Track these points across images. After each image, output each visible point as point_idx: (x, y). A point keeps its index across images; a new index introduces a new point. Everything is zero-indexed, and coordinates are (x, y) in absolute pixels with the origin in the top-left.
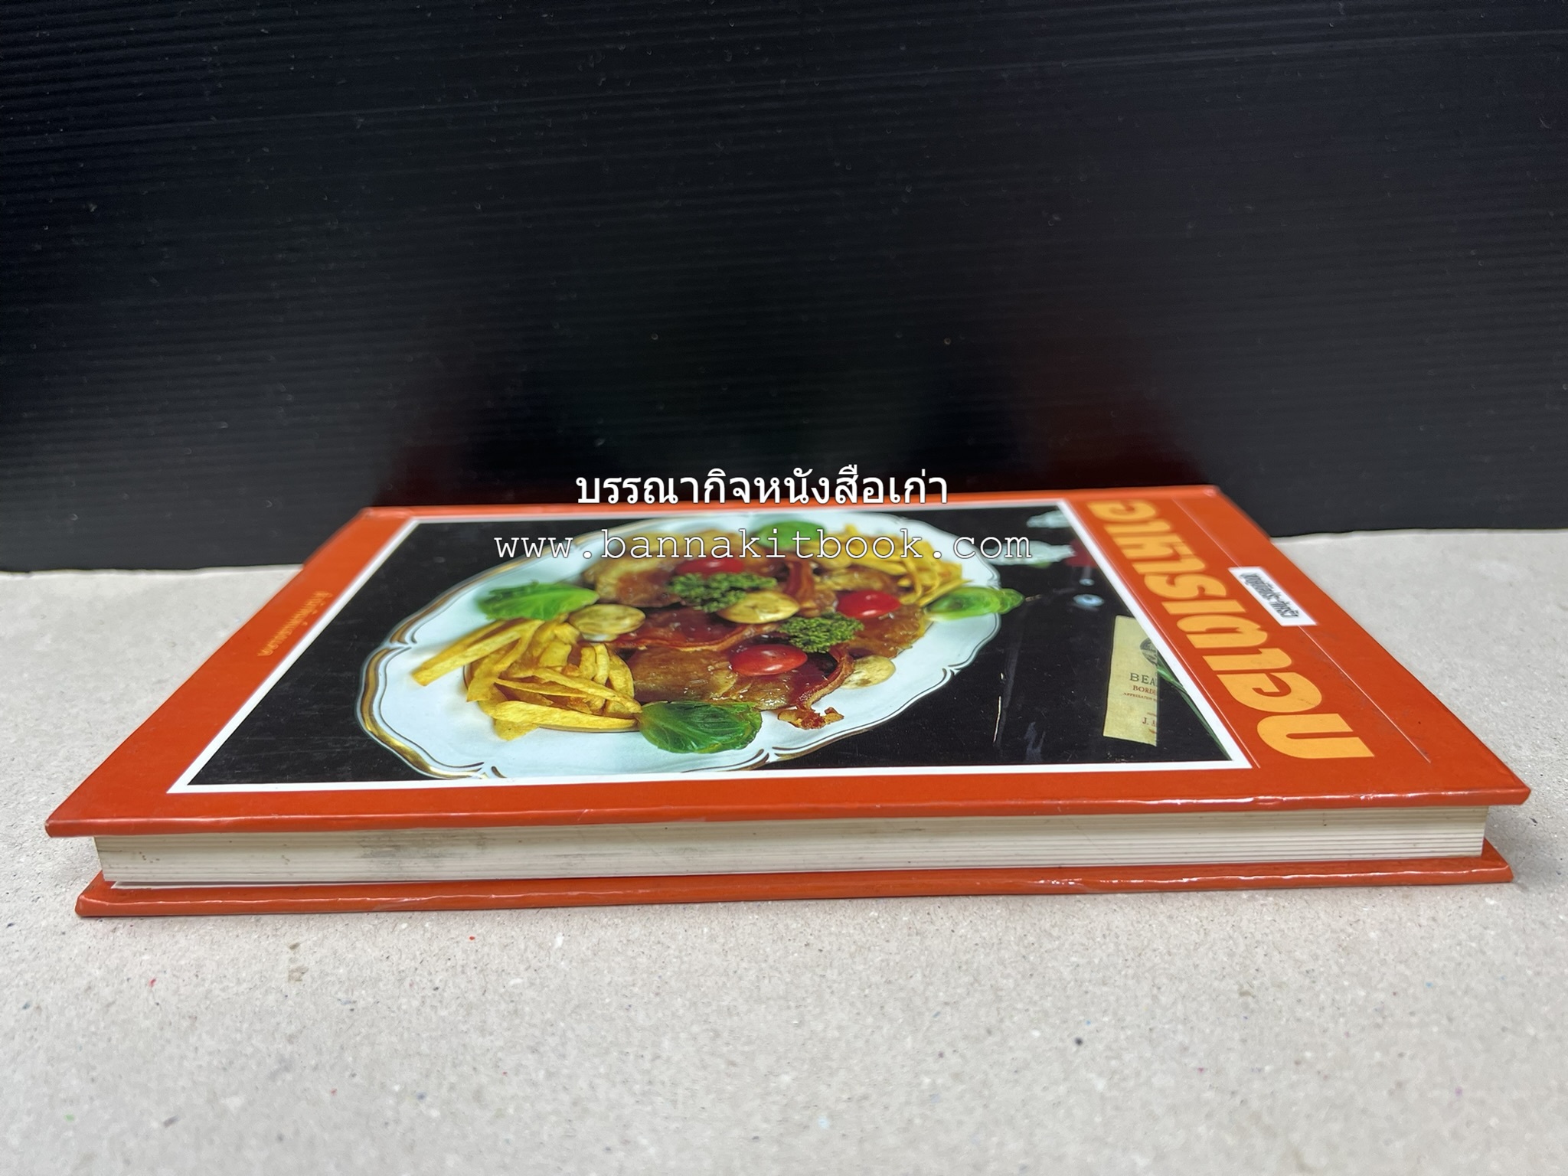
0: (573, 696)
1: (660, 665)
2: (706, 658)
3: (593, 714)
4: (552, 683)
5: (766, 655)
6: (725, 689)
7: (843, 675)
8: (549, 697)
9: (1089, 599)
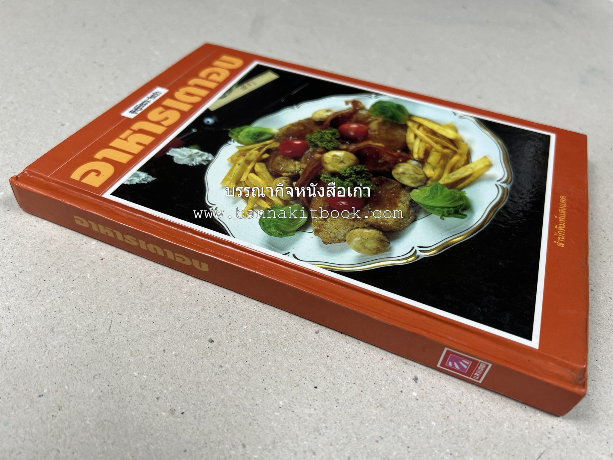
0: (429, 135)
1: (394, 140)
2: (376, 138)
3: (423, 125)
4: (437, 143)
5: (353, 133)
6: (375, 122)
7: (332, 116)
8: (438, 137)
9: (208, 122)
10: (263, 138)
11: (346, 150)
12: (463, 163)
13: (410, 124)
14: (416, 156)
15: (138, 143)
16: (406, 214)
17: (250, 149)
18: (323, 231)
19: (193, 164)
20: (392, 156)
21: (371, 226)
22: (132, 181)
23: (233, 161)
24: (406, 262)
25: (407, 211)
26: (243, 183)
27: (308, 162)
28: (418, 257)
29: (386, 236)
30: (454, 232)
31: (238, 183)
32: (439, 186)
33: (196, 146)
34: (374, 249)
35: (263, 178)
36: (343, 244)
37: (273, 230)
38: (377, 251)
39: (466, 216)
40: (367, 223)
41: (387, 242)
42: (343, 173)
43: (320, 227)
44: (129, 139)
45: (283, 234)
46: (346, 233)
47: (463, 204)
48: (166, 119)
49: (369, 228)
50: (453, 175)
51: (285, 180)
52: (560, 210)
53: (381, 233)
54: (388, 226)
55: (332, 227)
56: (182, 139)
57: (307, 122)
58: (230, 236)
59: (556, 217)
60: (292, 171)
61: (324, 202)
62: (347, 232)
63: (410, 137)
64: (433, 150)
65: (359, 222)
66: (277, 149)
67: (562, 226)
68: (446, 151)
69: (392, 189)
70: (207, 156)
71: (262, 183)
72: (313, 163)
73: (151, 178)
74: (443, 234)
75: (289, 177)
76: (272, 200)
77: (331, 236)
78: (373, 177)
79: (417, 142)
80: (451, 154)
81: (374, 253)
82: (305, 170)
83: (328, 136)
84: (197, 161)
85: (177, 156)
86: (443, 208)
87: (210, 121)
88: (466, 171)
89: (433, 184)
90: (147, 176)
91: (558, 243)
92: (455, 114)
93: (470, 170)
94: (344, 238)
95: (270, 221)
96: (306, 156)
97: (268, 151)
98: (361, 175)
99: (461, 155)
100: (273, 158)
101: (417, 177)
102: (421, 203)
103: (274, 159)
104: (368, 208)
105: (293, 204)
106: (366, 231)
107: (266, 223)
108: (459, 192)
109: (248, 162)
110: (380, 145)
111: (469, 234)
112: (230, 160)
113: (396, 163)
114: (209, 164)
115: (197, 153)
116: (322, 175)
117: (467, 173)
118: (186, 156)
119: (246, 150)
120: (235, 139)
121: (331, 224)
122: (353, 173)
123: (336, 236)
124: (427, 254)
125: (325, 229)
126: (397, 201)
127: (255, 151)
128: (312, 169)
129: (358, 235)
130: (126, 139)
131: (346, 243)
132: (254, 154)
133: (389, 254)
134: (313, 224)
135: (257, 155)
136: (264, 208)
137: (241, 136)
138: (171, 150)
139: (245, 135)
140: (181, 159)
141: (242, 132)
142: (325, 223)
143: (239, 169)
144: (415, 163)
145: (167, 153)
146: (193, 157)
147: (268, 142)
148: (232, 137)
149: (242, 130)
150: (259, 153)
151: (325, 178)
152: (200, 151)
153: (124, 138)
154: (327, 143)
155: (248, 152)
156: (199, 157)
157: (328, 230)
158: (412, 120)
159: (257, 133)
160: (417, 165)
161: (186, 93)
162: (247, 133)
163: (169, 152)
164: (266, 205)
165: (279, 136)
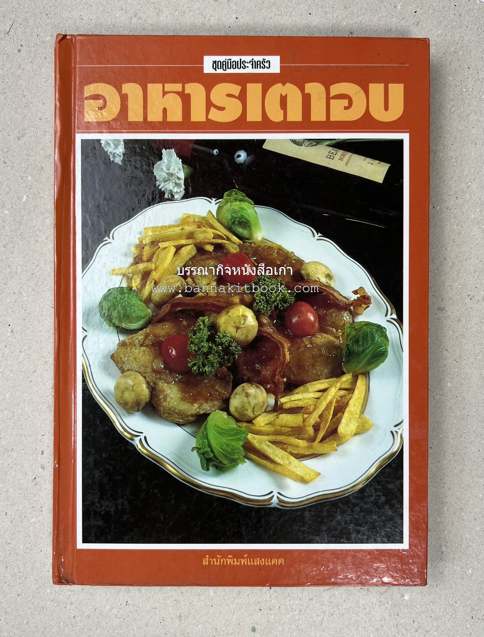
0: (334, 404)
1: (305, 369)
2: (299, 348)
3: (352, 394)
4: (321, 416)
5: (296, 321)
6: (331, 338)
7: (320, 285)
8: (335, 414)
9: (239, 156)
10: (240, 230)
11: (261, 324)
12: (295, 452)
13: (347, 377)
14: (283, 400)
15: (165, 111)
16: (185, 415)
17: (212, 227)
18: (127, 348)
19: (159, 185)
20: (274, 375)
21: (153, 389)
22: (107, 146)
23: (185, 221)
24: (121, 432)
25: (190, 414)
26: (156, 248)
27: (221, 295)
28: (133, 440)
29: (145, 406)
30: (179, 463)
31: (154, 243)
32: (243, 435)
33: (189, 170)
34: (125, 400)
35: (173, 263)
36: (119, 372)
37: (107, 305)
38: (124, 403)
39: (208, 470)
40: (155, 383)
41: (138, 409)
42: (218, 336)
43: (129, 344)
44: (167, 96)
45: (106, 316)
46: (133, 369)
47: (225, 464)
48: (222, 109)
49: (150, 388)
50: (268, 446)
51: (182, 285)
52: (258, 559)
53: (148, 400)
54: (160, 403)
55: (135, 355)
56: (194, 150)
57: (293, 261)
58: (82, 273)
59: (245, 556)
61: (166, 334)
62: (135, 370)
63: (318, 385)
64: (306, 416)
65: (153, 377)
66: (228, 253)
67: (234, 562)
68: (311, 431)
69: (217, 391)
70: (179, 191)
71: (165, 265)
72: (221, 300)
73: (120, 159)
74: (172, 454)
76: (145, 286)
77: (123, 359)
78: (228, 368)
79: (312, 395)
80: (306, 436)
81: (119, 402)
82: (207, 296)
83: (278, 296)
84: (167, 186)
85: (164, 162)
86: (210, 446)
87: (242, 156)
88: (282, 458)
89: (243, 429)
90: (121, 154)
91: (207, 559)
93: (287, 462)
94: (126, 371)
95: (116, 298)
97: (219, 247)
98: (224, 355)
99: (310, 447)
100: (209, 256)
101: (247, 410)
102: (208, 424)
103: (208, 259)
104: (177, 377)
105: (149, 308)
106: (145, 386)
107: (112, 296)
108: (241, 457)
109: (191, 236)
110: (288, 357)
111: (183, 477)
112: (185, 216)
113: (262, 383)
114: (169, 200)
115: (179, 178)
116: (205, 317)
117: (278, 460)
118: (169, 170)
119: (210, 223)
120: (223, 203)
121: (139, 353)
122: (224, 345)
123: (126, 362)
124: (140, 447)
125: (129, 349)
126: (201, 401)
127: (213, 233)
128: (211, 303)
129: (136, 381)
130: (165, 93)
131: (121, 374)
132: (206, 235)
133: (125, 415)
134: (131, 336)
135: (206, 239)
136: (132, 285)
137: (230, 206)
138: (171, 150)
139: (235, 209)
140: (162, 169)
141: (238, 203)
142: (138, 347)
143: (175, 233)
144: (271, 401)
145: (164, 150)
146: (171, 178)
147: (234, 238)
148: (224, 198)
149: (241, 201)
150: (211, 239)
151: (203, 322)
152: (184, 179)
153: (166, 90)
154: (263, 300)
155: (207, 227)
156: (174, 184)
157: (129, 353)
158: (355, 378)
159: (246, 219)
160: (268, 406)
161: (284, 95)
162: (240, 208)
163: (166, 150)
164: (136, 283)
165: (251, 245)
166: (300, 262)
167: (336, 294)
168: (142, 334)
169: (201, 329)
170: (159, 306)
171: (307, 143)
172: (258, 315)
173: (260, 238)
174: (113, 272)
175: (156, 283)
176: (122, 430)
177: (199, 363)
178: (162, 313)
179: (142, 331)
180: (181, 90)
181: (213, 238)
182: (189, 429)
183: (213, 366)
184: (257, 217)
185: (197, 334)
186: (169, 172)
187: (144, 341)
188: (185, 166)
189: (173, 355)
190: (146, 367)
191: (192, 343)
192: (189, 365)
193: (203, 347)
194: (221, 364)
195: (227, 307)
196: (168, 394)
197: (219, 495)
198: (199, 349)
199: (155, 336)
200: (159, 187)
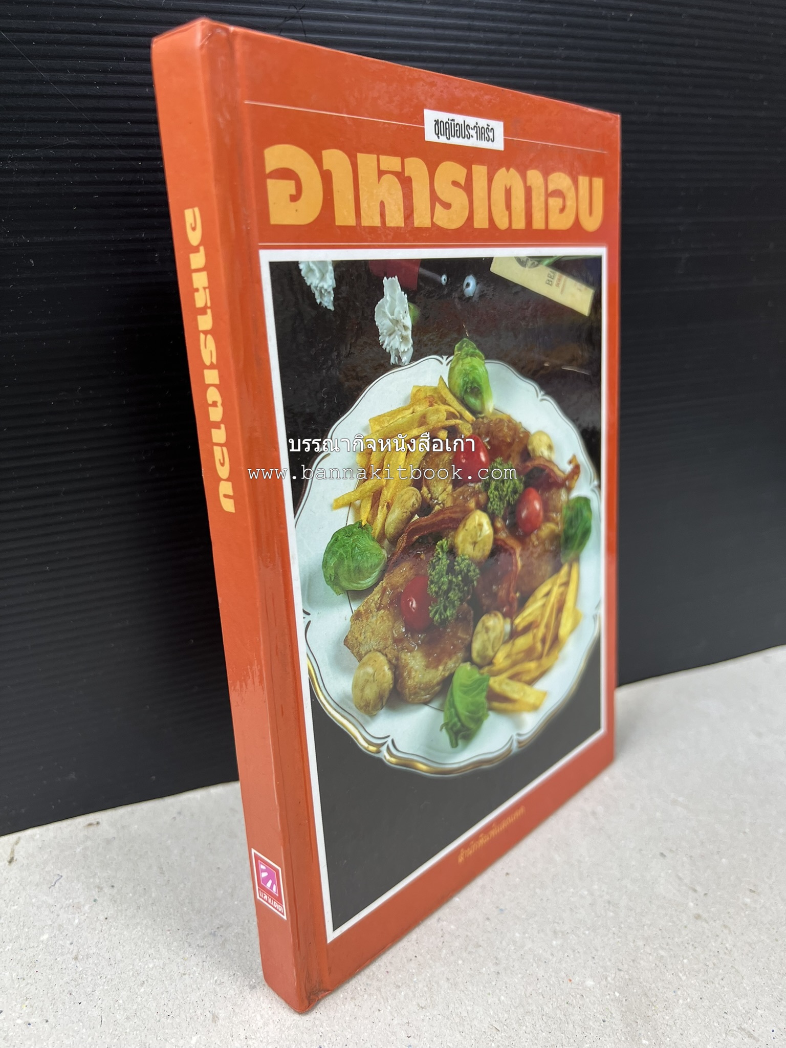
1: (533, 573)
3: (568, 587)
5: (525, 515)
6: (553, 526)
7: (544, 461)
8: (556, 618)
9: (468, 285)
10: (472, 401)
11: (496, 530)
12: (528, 678)
13: (565, 569)
14: (517, 621)
15: (382, 207)
16: (431, 687)
17: (445, 402)
18: (362, 621)
19: (384, 342)
20: (508, 593)
21: (397, 669)
22: (309, 274)
23: (415, 398)
24: (365, 748)
25: (435, 683)
27: (457, 502)
28: (379, 752)
29: (390, 696)
32: (486, 683)
33: (417, 313)
34: (366, 700)
36: (354, 659)
37: (332, 563)
38: (365, 705)
39: (457, 745)
40: (397, 659)
41: (382, 704)
42: (457, 562)
43: (364, 613)
44: (386, 177)
45: (332, 580)
46: (372, 649)
47: (471, 729)
48: (447, 206)
49: (393, 667)
50: (507, 684)
51: (417, 500)
53: (391, 686)
54: (405, 684)
55: (373, 626)
56: (422, 278)
57: (521, 435)
58: (294, 517)
59: (493, 826)
60: (434, 496)
61: (404, 581)
62: (374, 649)
63: (544, 589)
64: (535, 631)
65: (395, 650)
67: (485, 839)
68: (539, 646)
69: (459, 638)
70: (406, 350)
72: (458, 509)
73: (330, 300)
75: (424, 499)
76: (377, 515)
77: (359, 638)
78: (469, 602)
79: (539, 603)
80: (536, 655)
81: (360, 706)
82: (442, 508)
83: (509, 487)
84: (392, 343)
85: (387, 301)
86: (457, 715)
87: (471, 285)
88: (518, 692)
89: (486, 675)
90: (331, 290)
91: (462, 853)
92: (598, 606)
93: (522, 694)
94: (363, 655)
95: (343, 546)
96: (466, 489)
97: (452, 431)
98: (464, 586)
99: (539, 666)
101: (487, 649)
102: (454, 687)
105: (383, 548)
106: (386, 668)
107: (338, 543)
108: (486, 711)
109: (422, 421)
110: (520, 564)
111: (434, 770)
112: (415, 390)
113: (499, 607)
114: (395, 366)
115: (405, 328)
116: (444, 540)
117: (515, 696)
118: (393, 315)
119: (442, 396)
120: (454, 362)
121: (377, 620)
122: (463, 573)
123: (363, 643)
124: (388, 757)
125: (365, 621)
126: (445, 660)
127: (446, 411)
128: (448, 517)
129: (377, 665)
130: (381, 173)
131: (358, 664)
132: (438, 416)
133: (367, 722)
134: (366, 600)
135: (439, 422)
136: (360, 518)
137: (462, 366)
138: (393, 278)
139: (466, 370)
140: (384, 313)
141: (469, 359)
142: (375, 614)
143: (405, 420)
144: (508, 628)
145: (385, 278)
146: (396, 328)
147: (468, 415)
148: (456, 353)
149: (472, 355)
150: (444, 422)
151: (442, 547)
152: (411, 329)
153: (382, 168)
154: (496, 497)
155: (439, 402)
156: (400, 338)
157: (366, 626)
158: (571, 567)
159: (478, 383)
160: (505, 636)
161: (508, 188)
162: (471, 367)
163: (388, 279)
164: (365, 516)
165: (483, 421)
166: (527, 434)
167: (556, 469)
168: (378, 592)
169: (440, 559)
170: (394, 541)
171: (530, 262)
172: (493, 518)
173: (491, 410)
174: (337, 505)
175: (389, 507)
176: (366, 745)
177: (440, 608)
178: (399, 550)
179: (378, 586)
180: (400, 171)
181: (446, 419)
182: (436, 704)
183: (454, 606)
184: (488, 377)
185: (437, 567)
186: (394, 317)
187: (381, 601)
188: (412, 306)
189: (414, 608)
190: (386, 639)
191: (432, 582)
192: (431, 615)
193: (443, 584)
194: (461, 600)
195: (463, 518)
196: (412, 667)
197: (469, 769)
198: (440, 588)
199: (394, 588)
200: (382, 345)
